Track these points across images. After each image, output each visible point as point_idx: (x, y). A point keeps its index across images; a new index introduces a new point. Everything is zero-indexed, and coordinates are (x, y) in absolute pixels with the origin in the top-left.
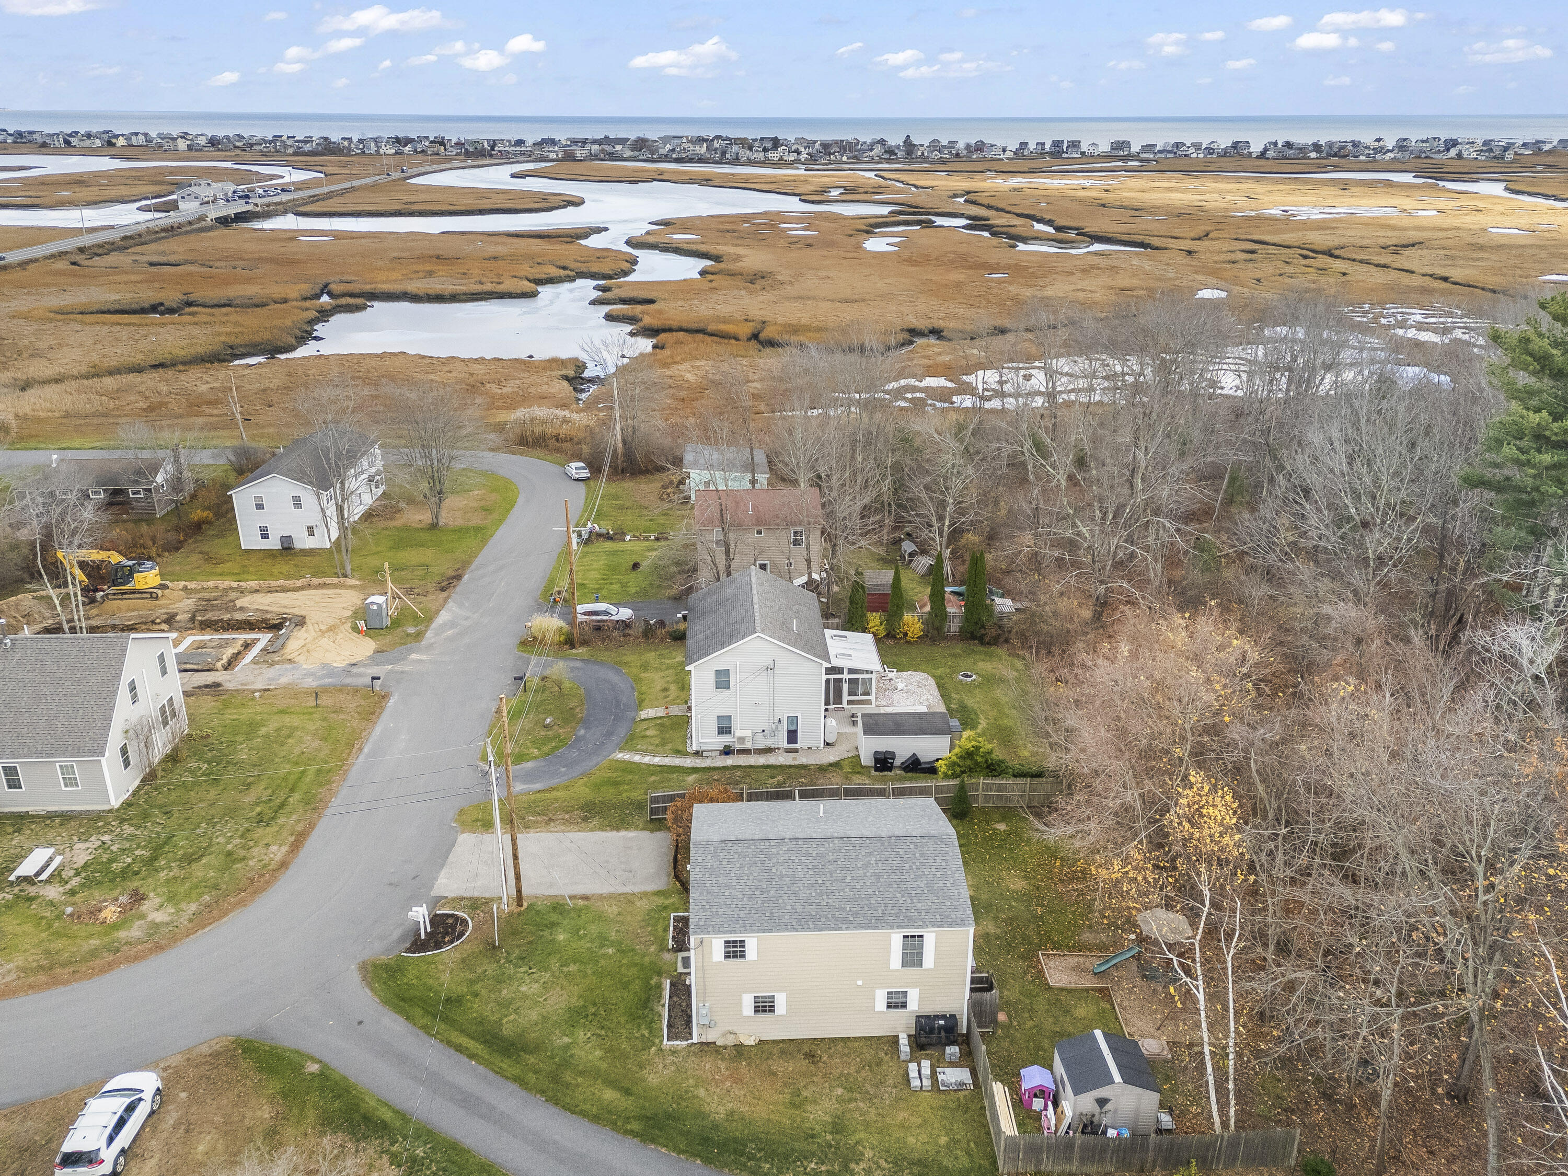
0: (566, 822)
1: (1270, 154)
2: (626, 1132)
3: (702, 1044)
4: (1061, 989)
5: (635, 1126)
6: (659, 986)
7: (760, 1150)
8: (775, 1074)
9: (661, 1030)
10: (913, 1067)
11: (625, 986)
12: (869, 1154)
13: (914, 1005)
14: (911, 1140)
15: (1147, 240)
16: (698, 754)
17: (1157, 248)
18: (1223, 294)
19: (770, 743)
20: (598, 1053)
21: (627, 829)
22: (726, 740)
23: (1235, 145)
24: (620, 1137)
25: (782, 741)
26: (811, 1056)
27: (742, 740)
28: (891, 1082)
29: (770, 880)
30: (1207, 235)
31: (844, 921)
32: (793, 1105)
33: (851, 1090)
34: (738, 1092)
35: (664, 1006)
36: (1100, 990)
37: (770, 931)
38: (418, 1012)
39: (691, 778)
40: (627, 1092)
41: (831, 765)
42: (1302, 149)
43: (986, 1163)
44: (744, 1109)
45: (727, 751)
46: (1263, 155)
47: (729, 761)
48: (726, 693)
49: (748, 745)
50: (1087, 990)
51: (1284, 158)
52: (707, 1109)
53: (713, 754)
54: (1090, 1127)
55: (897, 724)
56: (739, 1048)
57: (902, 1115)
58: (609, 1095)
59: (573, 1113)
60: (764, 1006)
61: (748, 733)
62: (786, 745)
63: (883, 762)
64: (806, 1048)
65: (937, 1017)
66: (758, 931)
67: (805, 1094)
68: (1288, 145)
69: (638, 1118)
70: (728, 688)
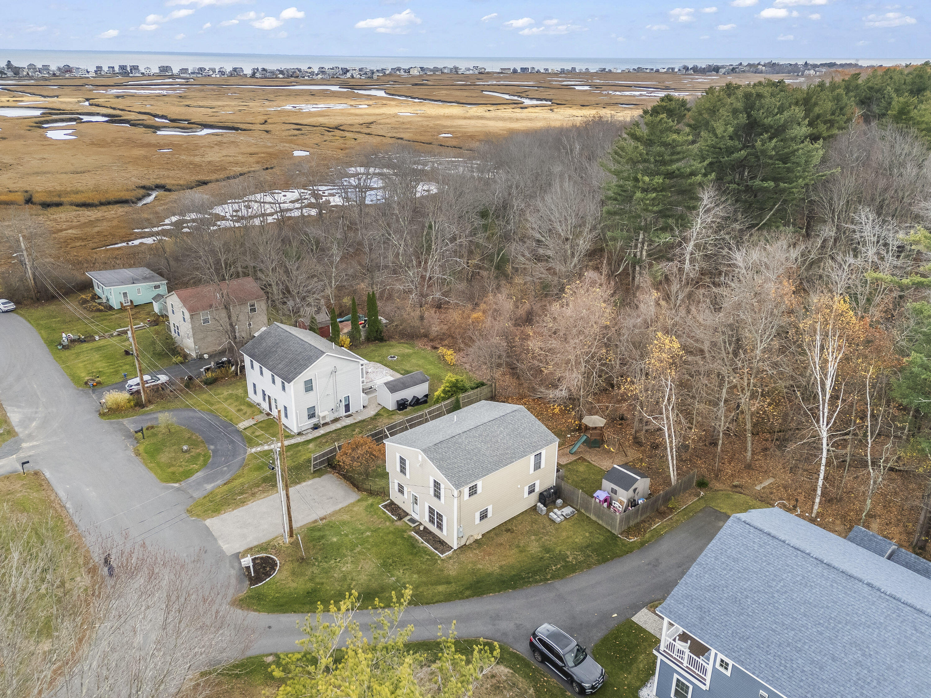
0: (264, 491)
1: (258, 75)
2: (467, 597)
3: (459, 548)
4: (567, 464)
5: (467, 593)
6: (411, 537)
7: (528, 573)
8: (502, 544)
9: (434, 552)
10: (551, 514)
11: (394, 543)
12: (569, 553)
13: (537, 489)
14: (577, 540)
15: (236, 125)
16: (300, 434)
17: (245, 130)
18: (308, 153)
19: (336, 415)
20: (415, 576)
21: (304, 481)
22: (314, 421)
23: (235, 70)
24: (467, 600)
25: (342, 413)
26: (508, 530)
27: (324, 417)
28: (547, 525)
29: (469, 453)
30: (266, 121)
31: (512, 458)
32: (521, 551)
33: (537, 535)
34: (493, 558)
35: (422, 543)
36: (579, 459)
37: (487, 474)
38: (297, 606)
39: (311, 446)
40: (448, 583)
41: (375, 415)
42: (272, 72)
43: (608, 534)
44: (504, 563)
45: (316, 427)
46: (253, 75)
47: (322, 431)
48: (311, 393)
49: (328, 420)
50: (575, 461)
51: (266, 78)
52: (488, 571)
53: (309, 431)
54: (633, 503)
55: (403, 383)
56: (476, 541)
57: (564, 534)
58: (441, 588)
59: (434, 603)
60: (484, 516)
61: (326, 413)
62: (345, 414)
63: (402, 405)
64: (504, 529)
65: (549, 489)
66: (481, 477)
67: (521, 545)
68: (264, 70)
69: (467, 589)
70: (312, 390)
